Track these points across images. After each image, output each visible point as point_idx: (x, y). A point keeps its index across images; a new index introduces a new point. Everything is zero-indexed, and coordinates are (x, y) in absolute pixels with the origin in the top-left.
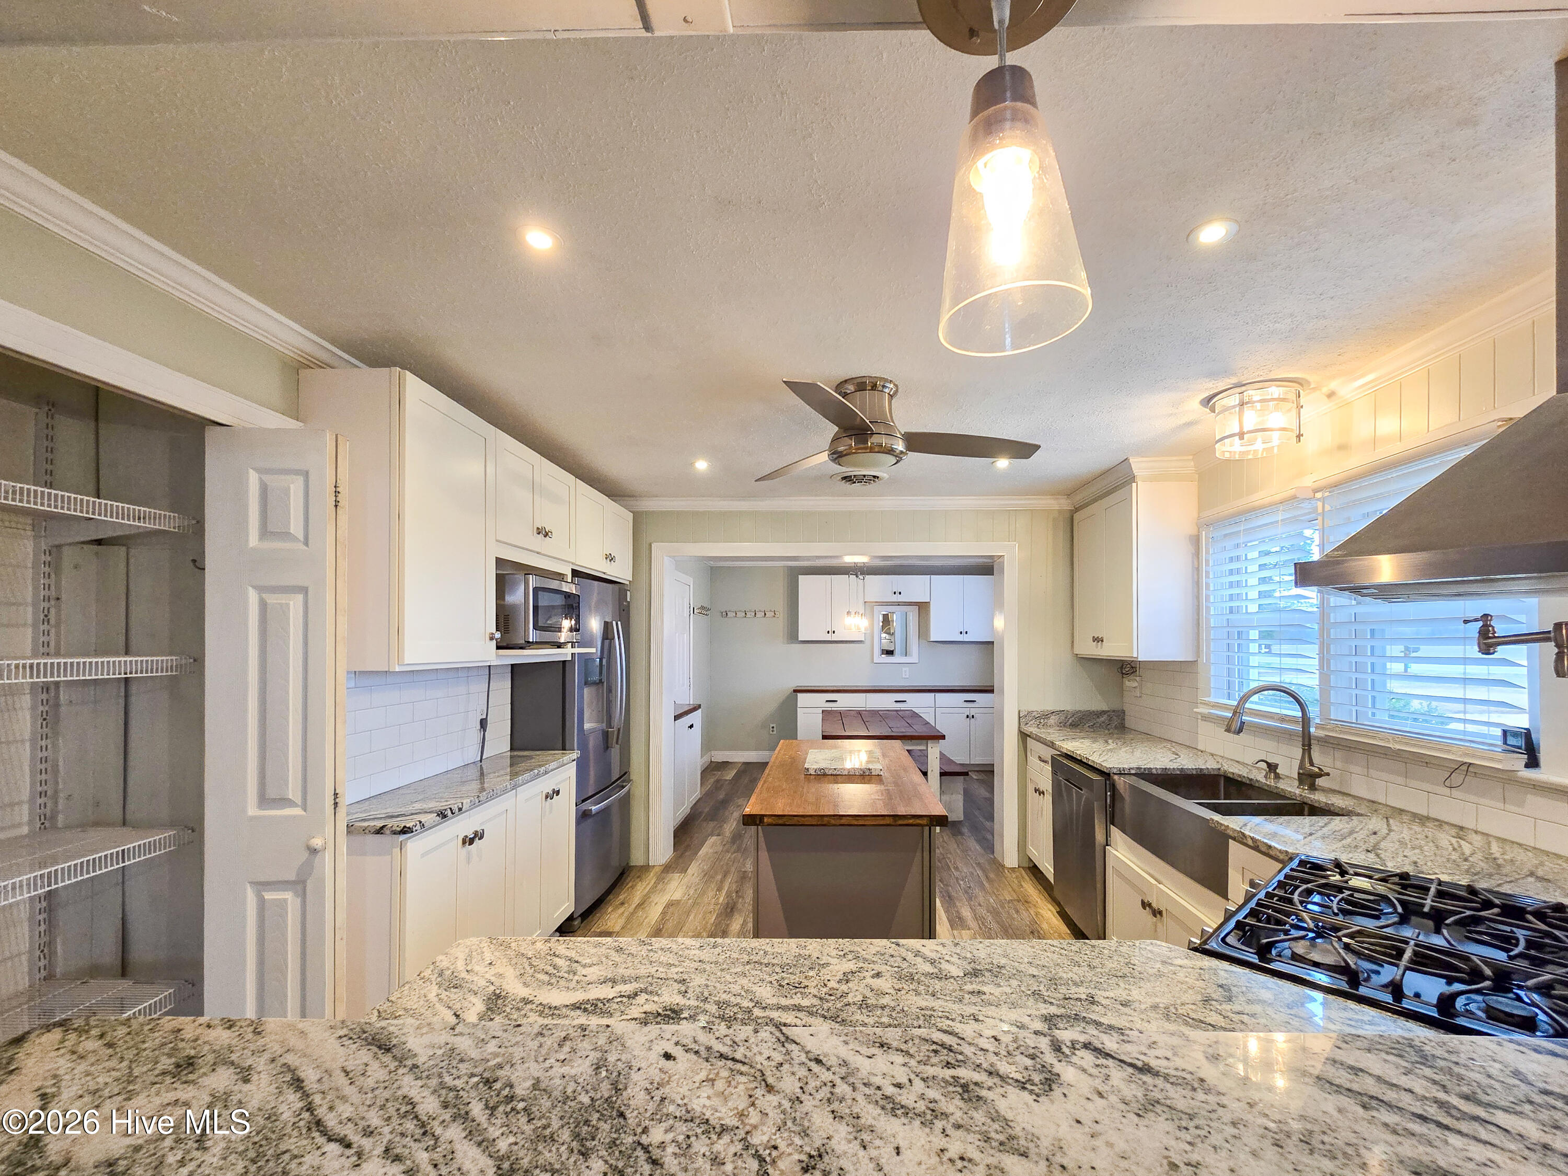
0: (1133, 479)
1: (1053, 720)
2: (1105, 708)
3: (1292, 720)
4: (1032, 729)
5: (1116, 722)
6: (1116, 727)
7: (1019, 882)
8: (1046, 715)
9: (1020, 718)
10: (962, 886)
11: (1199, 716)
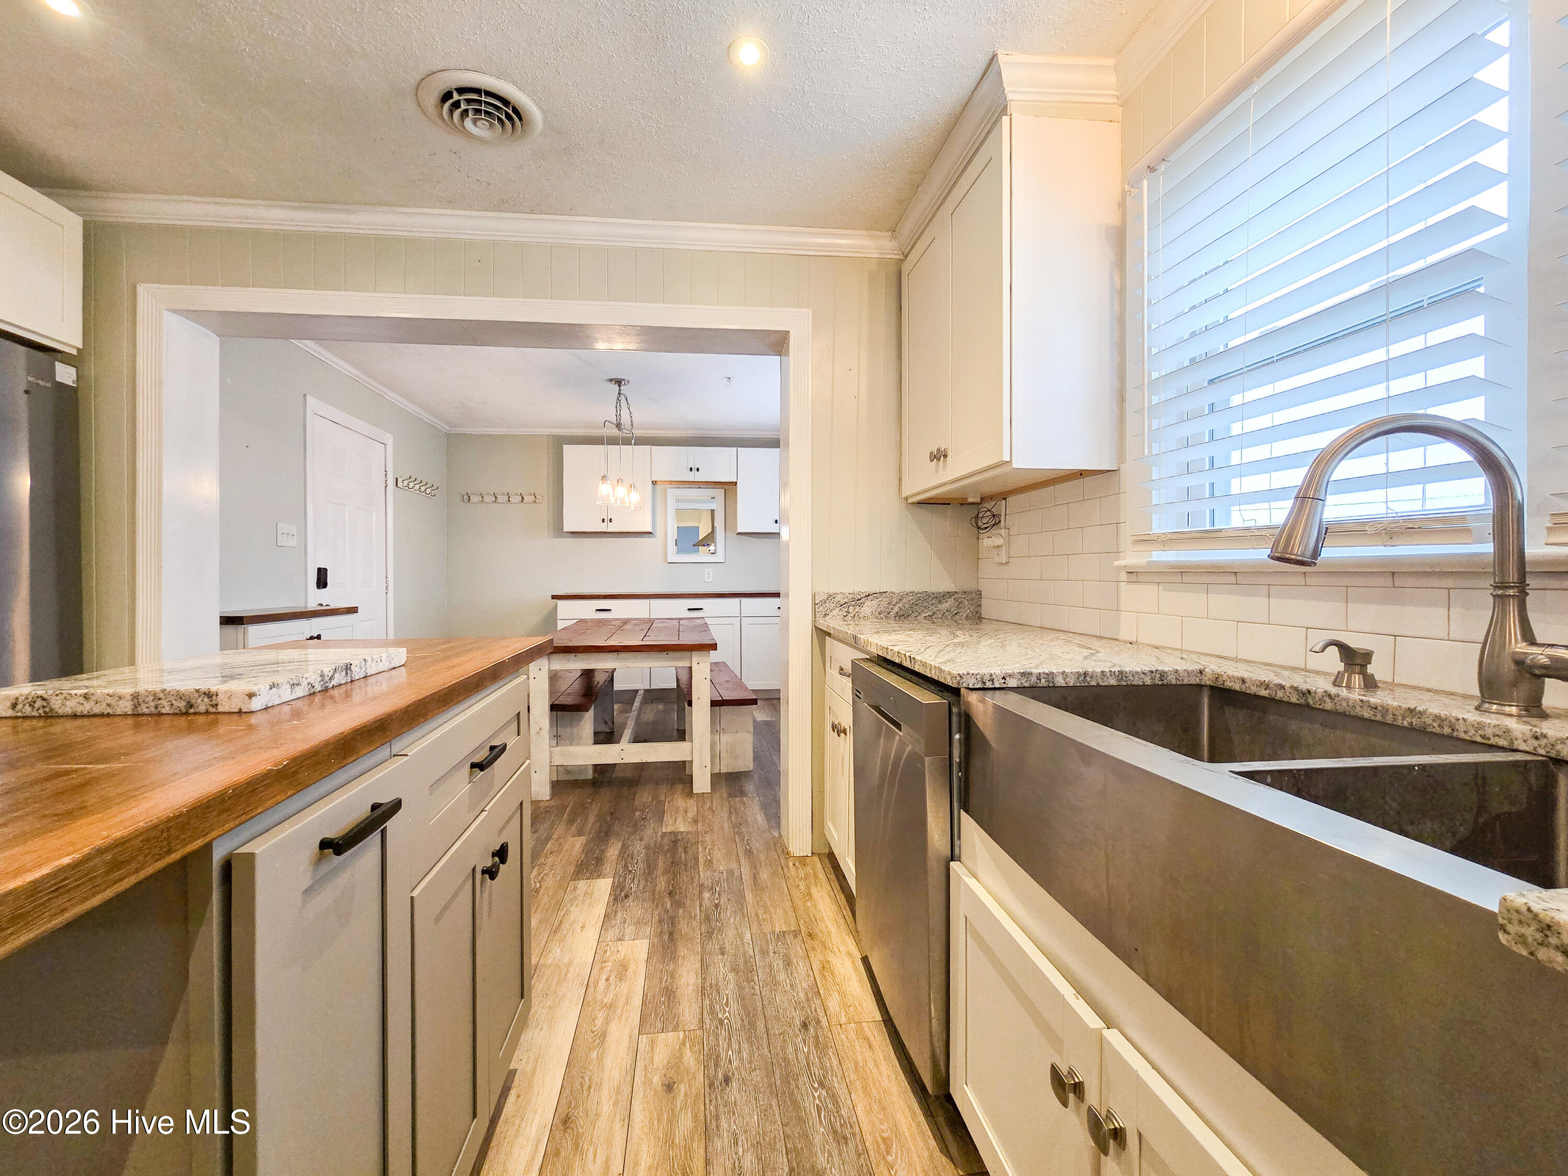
0: (1003, 107)
1: (869, 607)
2: (952, 588)
4: (834, 622)
5: (967, 609)
6: (967, 618)
7: (808, 887)
8: (858, 600)
9: (815, 604)
10: (706, 902)
11: (1124, 576)
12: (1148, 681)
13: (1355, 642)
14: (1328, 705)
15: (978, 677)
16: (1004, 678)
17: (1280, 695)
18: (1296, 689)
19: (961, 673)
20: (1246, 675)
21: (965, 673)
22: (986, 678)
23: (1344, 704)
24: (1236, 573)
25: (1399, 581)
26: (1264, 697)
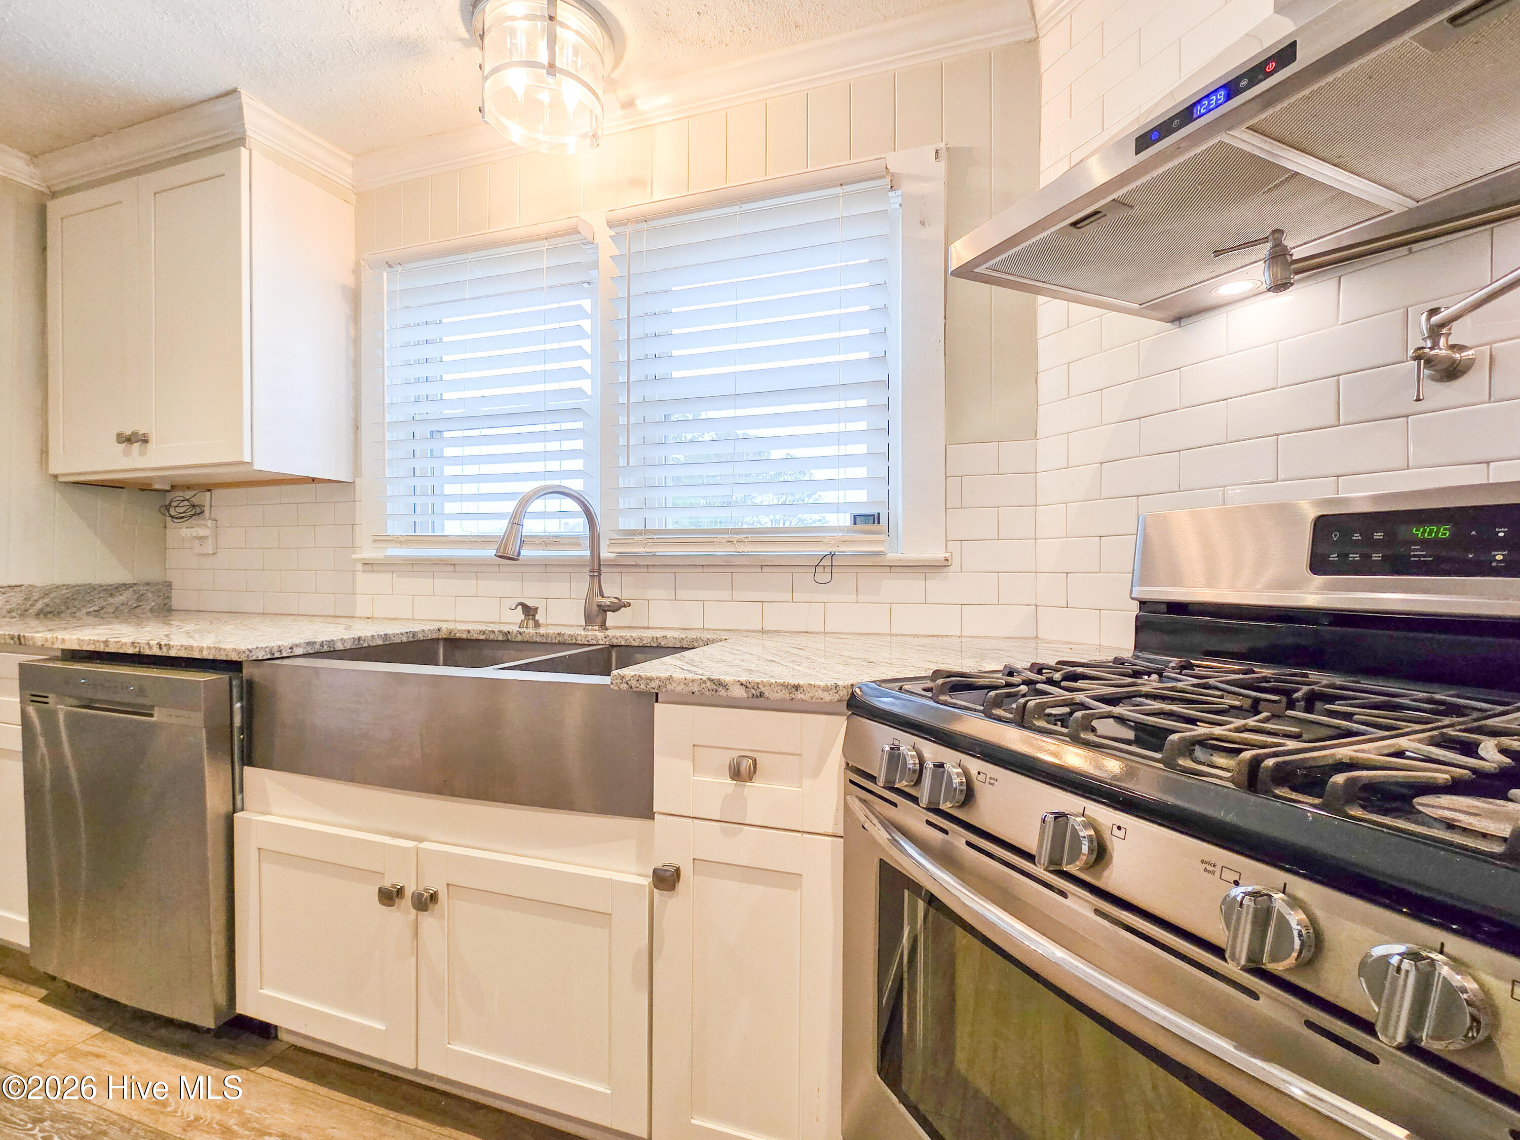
0: (241, 141)
2: (127, 578)
3: (572, 541)
5: (152, 602)
6: (151, 610)
11: (359, 567)
12: (405, 639)
13: (530, 603)
14: (519, 638)
15: (267, 649)
16: (291, 648)
17: (492, 637)
18: (501, 632)
19: (250, 648)
20: (470, 628)
21: (254, 647)
22: (275, 650)
23: (527, 636)
24: (454, 565)
25: (549, 569)
26: (482, 640)
